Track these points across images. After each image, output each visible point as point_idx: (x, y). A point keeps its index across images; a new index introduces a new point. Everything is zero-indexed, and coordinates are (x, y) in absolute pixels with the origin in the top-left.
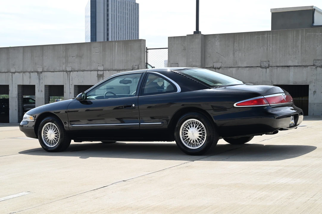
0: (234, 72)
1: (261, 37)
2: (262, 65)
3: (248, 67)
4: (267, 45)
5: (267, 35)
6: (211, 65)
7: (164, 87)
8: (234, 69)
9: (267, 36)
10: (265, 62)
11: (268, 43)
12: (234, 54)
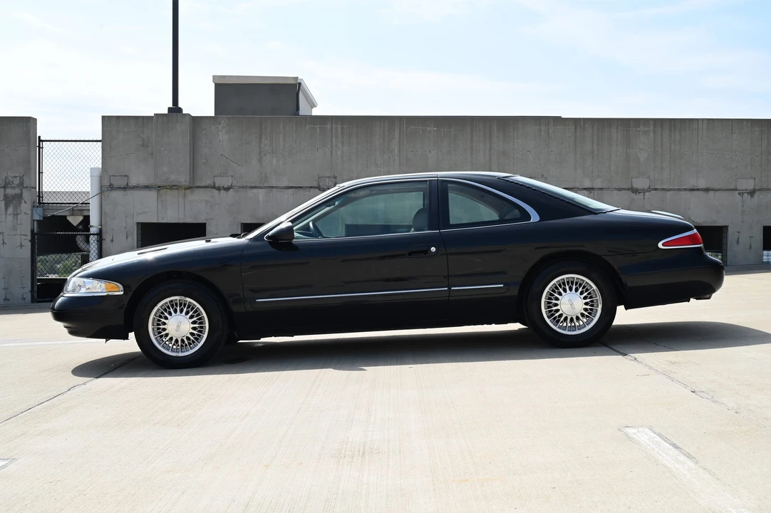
0: (261, 197)
1: (318, 129)
2: (321, 184)
3: (292, 187)
4: (332, 145)
5: (332, 124)
6: (209, 182)
7: (91, 226)
8: (262, 192)
9: (332, 128)
10: (327, 179)
11: (334, 141)
12: (260, 160)
